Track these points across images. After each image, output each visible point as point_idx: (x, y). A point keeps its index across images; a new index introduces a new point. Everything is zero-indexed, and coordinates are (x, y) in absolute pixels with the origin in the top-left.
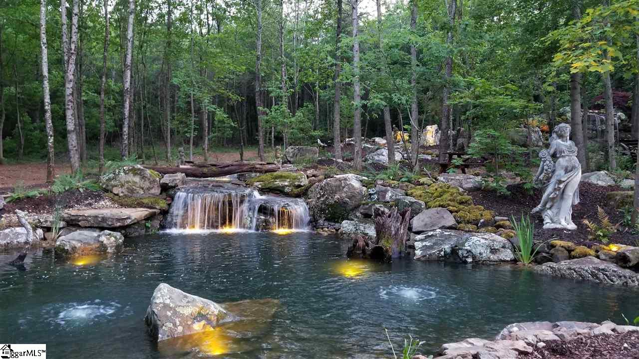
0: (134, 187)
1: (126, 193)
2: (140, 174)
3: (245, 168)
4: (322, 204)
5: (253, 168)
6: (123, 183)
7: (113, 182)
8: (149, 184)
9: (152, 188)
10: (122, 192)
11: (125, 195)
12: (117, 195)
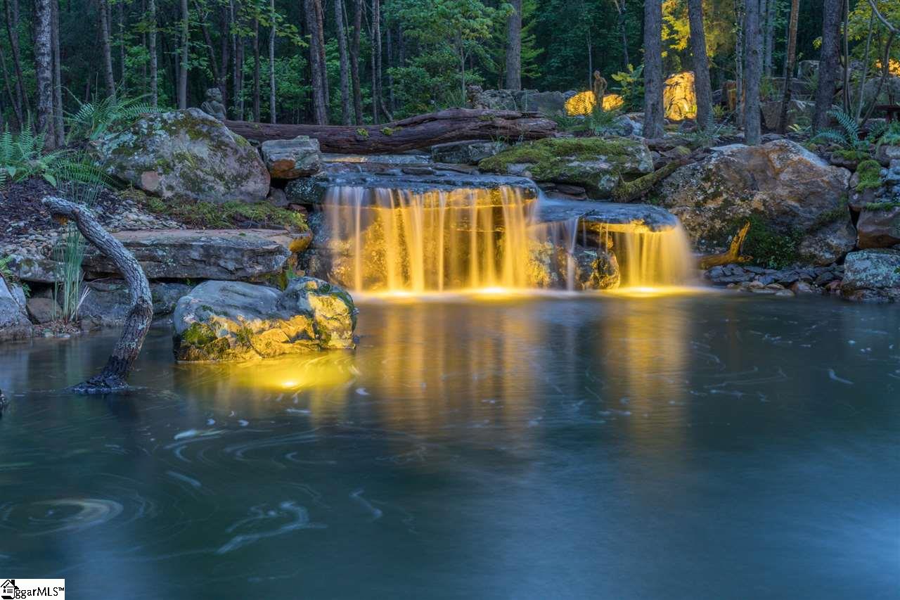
0: (199, 172)
1: (181, 190)
2: (208, 135)
3: (468, 127)
4: (712, 219)
5: (488, 127)
6: (169, 159)
7: (137, 158)
8: (236, 165)
9: (247, 177)
10: (170, 188)
11: (177, 195)
12: (157, 194)
